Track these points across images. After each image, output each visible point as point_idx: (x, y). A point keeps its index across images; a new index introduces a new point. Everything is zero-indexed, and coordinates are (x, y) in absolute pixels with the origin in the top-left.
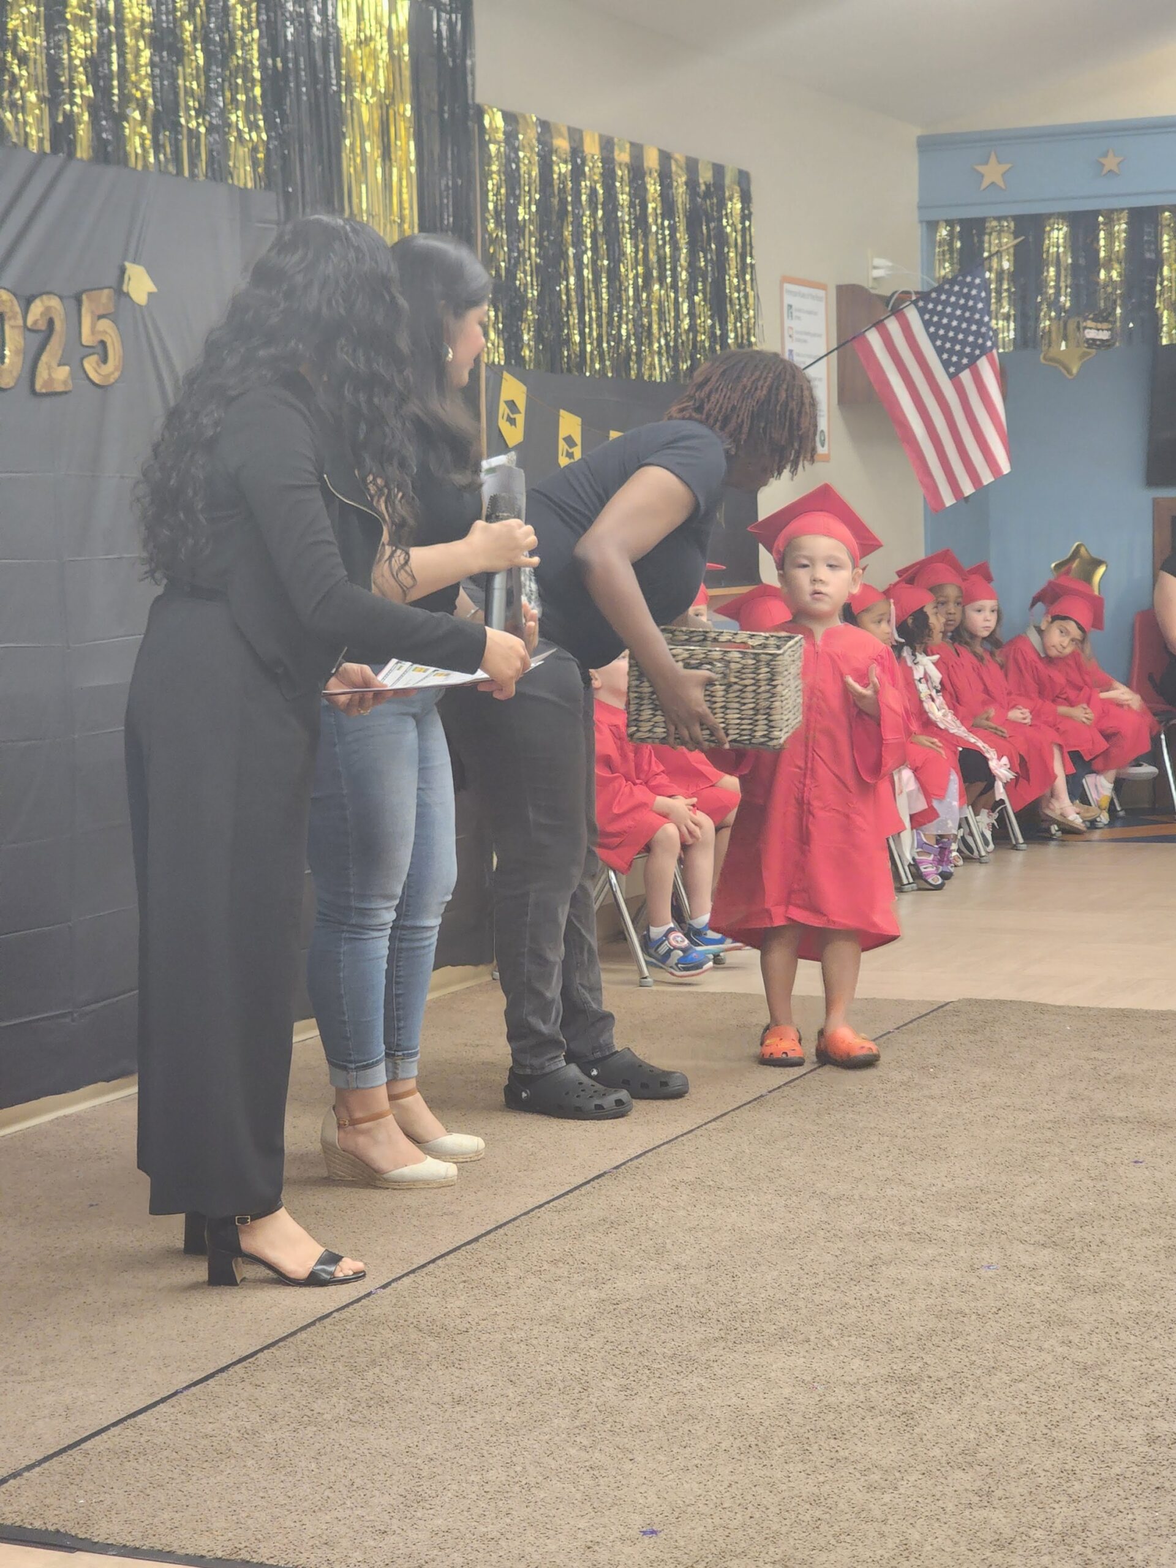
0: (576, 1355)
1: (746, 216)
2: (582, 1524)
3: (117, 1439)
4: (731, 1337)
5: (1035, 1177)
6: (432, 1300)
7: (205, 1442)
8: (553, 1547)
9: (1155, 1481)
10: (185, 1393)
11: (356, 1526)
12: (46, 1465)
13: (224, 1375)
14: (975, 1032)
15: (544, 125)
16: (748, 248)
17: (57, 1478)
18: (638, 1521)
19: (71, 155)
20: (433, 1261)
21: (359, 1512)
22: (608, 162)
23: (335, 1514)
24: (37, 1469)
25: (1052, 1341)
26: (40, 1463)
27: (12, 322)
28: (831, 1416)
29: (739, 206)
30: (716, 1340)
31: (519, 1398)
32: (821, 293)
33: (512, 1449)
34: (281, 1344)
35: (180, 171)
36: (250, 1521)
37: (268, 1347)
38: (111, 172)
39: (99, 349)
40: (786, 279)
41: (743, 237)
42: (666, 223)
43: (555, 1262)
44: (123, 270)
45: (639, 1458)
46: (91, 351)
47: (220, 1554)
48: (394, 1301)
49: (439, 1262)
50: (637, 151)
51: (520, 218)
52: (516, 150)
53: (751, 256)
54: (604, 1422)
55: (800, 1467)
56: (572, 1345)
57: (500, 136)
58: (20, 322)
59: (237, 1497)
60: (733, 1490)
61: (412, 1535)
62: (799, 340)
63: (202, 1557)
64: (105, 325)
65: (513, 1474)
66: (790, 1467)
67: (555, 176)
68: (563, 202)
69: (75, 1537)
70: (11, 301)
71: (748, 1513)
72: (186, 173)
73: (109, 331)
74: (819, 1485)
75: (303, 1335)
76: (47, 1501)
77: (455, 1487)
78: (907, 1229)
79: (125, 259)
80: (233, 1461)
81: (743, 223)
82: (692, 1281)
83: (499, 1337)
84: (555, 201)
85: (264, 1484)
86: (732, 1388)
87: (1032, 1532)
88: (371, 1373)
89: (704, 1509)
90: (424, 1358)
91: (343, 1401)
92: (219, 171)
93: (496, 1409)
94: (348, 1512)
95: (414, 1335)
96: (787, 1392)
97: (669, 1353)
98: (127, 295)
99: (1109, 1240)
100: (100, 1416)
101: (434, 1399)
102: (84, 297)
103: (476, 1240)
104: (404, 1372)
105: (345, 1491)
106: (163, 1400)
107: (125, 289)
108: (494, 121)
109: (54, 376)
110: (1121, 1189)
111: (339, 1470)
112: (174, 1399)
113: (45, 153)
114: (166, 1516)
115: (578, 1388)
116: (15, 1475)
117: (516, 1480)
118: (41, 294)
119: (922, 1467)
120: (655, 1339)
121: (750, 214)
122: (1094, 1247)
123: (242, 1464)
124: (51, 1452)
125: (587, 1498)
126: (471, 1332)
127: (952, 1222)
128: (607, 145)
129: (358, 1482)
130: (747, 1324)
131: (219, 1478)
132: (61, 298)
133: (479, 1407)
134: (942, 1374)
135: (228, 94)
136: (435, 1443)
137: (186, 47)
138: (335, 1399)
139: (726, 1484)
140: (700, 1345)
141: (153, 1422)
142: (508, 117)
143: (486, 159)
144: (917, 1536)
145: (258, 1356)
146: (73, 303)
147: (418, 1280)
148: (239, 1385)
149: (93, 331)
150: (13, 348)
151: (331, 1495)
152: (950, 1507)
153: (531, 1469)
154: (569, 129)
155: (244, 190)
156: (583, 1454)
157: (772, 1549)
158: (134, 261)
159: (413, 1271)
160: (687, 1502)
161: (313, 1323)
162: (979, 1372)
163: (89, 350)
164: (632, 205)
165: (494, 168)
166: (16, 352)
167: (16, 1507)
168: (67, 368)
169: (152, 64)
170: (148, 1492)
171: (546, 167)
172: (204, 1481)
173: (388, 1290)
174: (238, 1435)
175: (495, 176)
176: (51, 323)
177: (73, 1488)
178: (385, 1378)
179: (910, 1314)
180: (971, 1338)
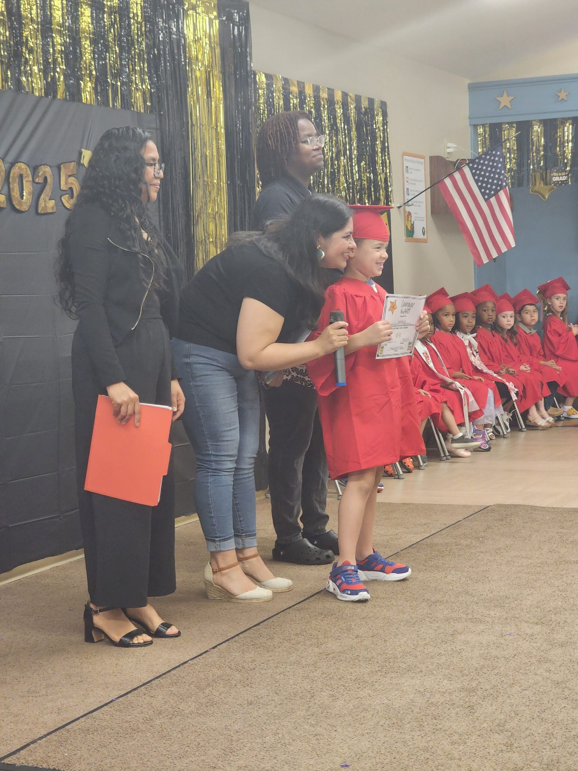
0: (308, 680)
2: (312, 762)
3: (83, 724)
4: (384, 670)
5: (532, 591)
6: (237, 654)
7: (127, 725)
10: (117, 701)
11: (201, 765)
12: (49, 737)
13: (135, 692)
14: (502, 520)
15: (286, 80)
16: (386, 139)
17: (54, 743)
18: (339, 761)
19: (55, 97)
20: (237, 635)
21: (203, 758)
22: (317, 98)
23: (191, 759)
24: (44, 739)
25: (542, 670)
26: (45, 736)
27: (27, 179)
28: (433, 708)
29: (381, 118)
30: (376, 672)
31: (280, 702)
32: (422, 160)
33: (277, 726)
34: (164, 676)
35: (108, 105)
36: (149, 763)
37: (157, 678)
38: (74, 105)
39: (69, 192)
40: (405, 154)
41: (384, 133)
42: (346, 127)
43: (297, 635)
44: (80, 153)
45: (340, 730)
46: (66, 193)
48: (219, 655)
49: (240, 635)
50: (331, 92)
52: (272, 92)
53: (388, 142)
54: (322, 713)
55: (419, 733)
56: (306, 675)
57: (264, 86)
58: (31, 179)
59: (142, 752)
60: (385, 745)
62: (411, 183)
64: (72, 180)
65: (278, 739)
66: (413, 733)
67: (291, 105)
70: (26, 168)
71: (393, 756)
72: (111, 106)
73: (74, 182)
74: (427, 742)
75: (174, 672)
76: (50, 755)
77: (249, 745)
78: (470, 616)
79: (81, 148)
80: (140, 734)
81: (383, 126)
82: (364, 643)
83: (270, 671)
85: (156, 745)
86: (384, 695)
87: (532, 764)
88: (208, 690)
89: (371, 754)
91: (194, 704)
92: (127, 103)
93: (268, 707)
94: (197, 758)
95: (228, 671)
96: (411, 696)
97: (353, 678)
98: (83, 165)
99: (569, 621)
100: (75, 713)
101: (238, 702)
102: (62, 166)
103: (258, 624)
104: (224, 689)
105: (195, 748)
106: (106, 704)
107: (82, 162)
108: (262, 78)
109: (47, 205)
110: (574, 596)
111: (192, 737)
112: (111, 704)
113: (42, 97)
114: (107, 761)
115: (309, 696)
116: (33, 742)
117: (279, 741)
118: (41, 165)
119: (478, 733)
120: (347, 672)
121: (387, 122)
122: (561, 624)
123: (145, 735)
124: (51, 730)
125: (314, 749)
126: (257, 669)
127: (492, 613)
128: (316, 89)
129: (202, 743)
130: (392, 664)
131: (133, 742)
132: (50, 167)
133: (261, 706)
134: (488, 687)
135: (131, 67)
136: (239, 724)
137: (110, 44)
138: (190, 703)
139: (382, 742)
140: (369, 674)
141: (101, 715)
142: (268, 76)
143: (257, 97)
144: (476, 766)
145: (153, 682)
146: (56, 170)
147: (230, 644)
148: (144, 697)
149: (66, 183)
150: (27, 191)
151: (189, 750)
152: (492, 752)
153: (286, 736)
154: (298, 82)
155: (139, 113)
156: (312, 728)
158: (86, 149)
159: (228, 640)
160: (363, 751)
161: (179, 666)
162: (505, 686)
163: (64, 192)
164: (329, 119)
165: (261, 101)
166: (29, 194)
167: (34, 758)
168: (54, 201)
169: (95, 53)
170: (99, 749)
171: (287, 100)
172: (126, 744)
173: (216, 649)
174: (142, 721)
175: (261, 105)
176: (46, 179)
177: (62, 748)
178: (214, 692)
179: (472, 658)
180: (501, 669)
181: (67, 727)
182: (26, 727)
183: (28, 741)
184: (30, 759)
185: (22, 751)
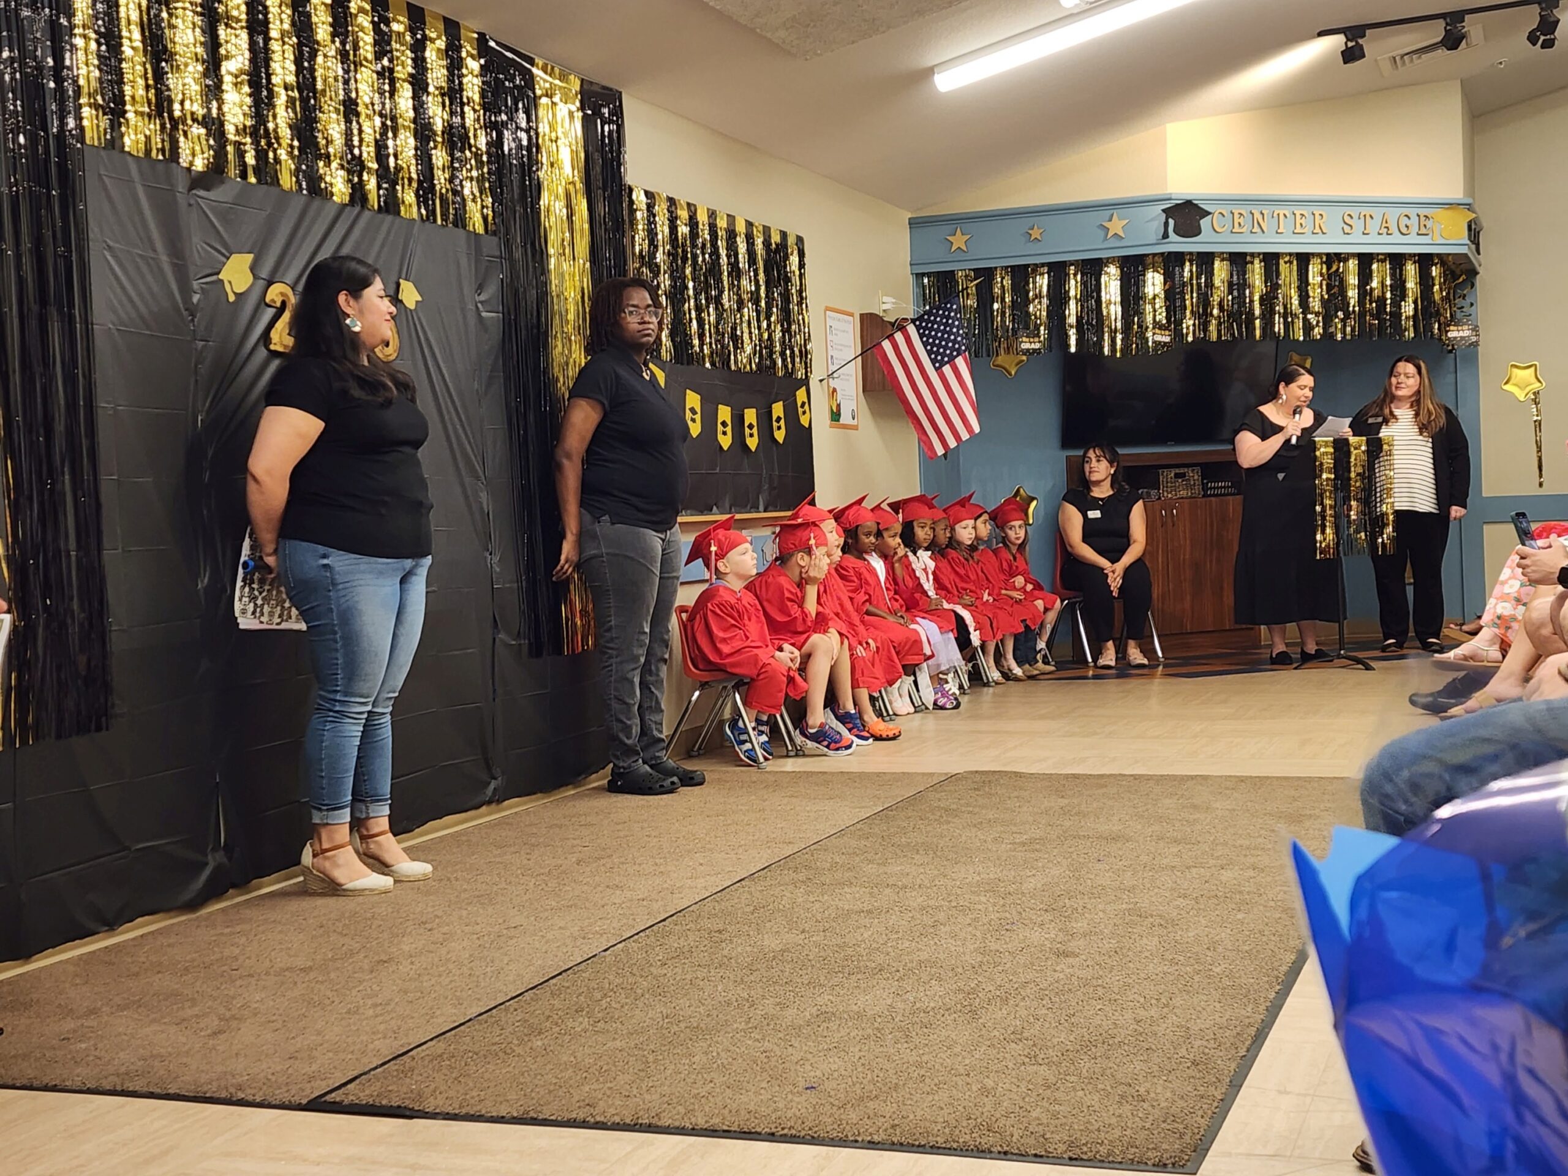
0: (743, 985)
1: (802, 266)
3: (433, 1049)
4: (847, 970)
5: (1034, 872)
6: (639, 957)
8: (744, 1099)
9: (1145, 1045)
10: (477, 1020)
12: (385, 1067)
13: (503, 1006)
14: (978, 790)
15: (672, 201)
16: (804, 287)
17: (395, 1074)
18: (801, 1082)
19: (364, 205)
20: (636, 935)
21: (609, 1085)
22: (713, 228)
23: (593, 1086)
24: (378, 1070)
25: (1063, 966)
26: (381, 1065)
28: (922, 1015)
29: (797, 259)
30: (836, 973)
31: (708, 1013)
32: (851, 319)
33: (708, 1043)
34: (538, 988)
35: (435, 221)
36: (533, 1094)
37: (530, 990)
38: (389, 218)
40: (827, 309)
41: (800, 279)
42: (751, 268)
43: (719, 931)
44: (398, 285)
45: (795, 1045)
47: (515, 1115)
48: (613, 959)
49: (641, 934)
50: (731, 219)
51: (658, 260)
52: (654, 216)
53: (806, 293)
54: (768, 1025)
55: (906, 1045)
56: (739, 980)
57: (644, 207)
59: (522, 1080)
60: (862, 1061)
61: (647, 1097)
62: (836, 348)
63: (503, 1117)
65: (711, 1058)
66: (899, 1046)
67: (680, 234)
68: (685, 252)
69: (412, 1109)
71: (875, 1074)
74: (920, 1056)
75: (553, 981)
76: (390, 1088)
77: (672, 1067)
78: (954, 904)
79: (400, 278)
80: (516, 1058)
81: (800, 269)
82: (813, 939)
83: (689, 977)
84: (680, 250)
85: (540, 1071)
86: (851, 1001)
87: (1068, 1078)
88: (604, 1001)
89: (843, 1073)
90: (639, 991)
91: (587, 1019)
92: (460, 221)
94: (601, 1086)
95: (630, 978)
96: (889, 1002)
97: (806, 982)
98: (401, 301)
99: (1089, 906)
100: (418, 1037)
101: (650, 1015)
103: (664, 920)
104: (627, 1000)
105: (597, 1073)
106: (461, 1025)
108: (640, 199)
110: (1092, 877)
112: (469, 1024)
113: (346, 205)
114: (474, 1093)
115: (747, 1005)
116: (364, 1074)
117: (714, 1061)
119: (988, 1043)
121: (804, 264)
122: (1080, 910)
123: (523, 1060)
124: (388, 1059)
125: (763, 1069)
127: (983, 899)
128: (712, 215)
129: (606, 1067)
130: (856, 963)
134: (991, 988)
135: (465, 171)
138: (581, 1019)
139: (858, 1057)
141: (457, 1038)
142: (647, 194)
143: (633, 221)
144: (992, 1084)
147: (627, 946)
148: (514, 1013)
151: (587, 1076)
152: (1011, 1065)
153: (723, 1054)
154: (689, 205)
155: (477, 235)
156: (757, 1043)
157: (894, 1095)
158: (406, 279)
159: (623, 941)
160: (833, 1070)
161: (560, 974)
162: (1016, 986)
164: (728, 256)
165: (640, 227)
167: (367, 1092)
169: (416, 149)
171: (673, 228)
172: (498, 1071)
173: (608, 952)
175: (641, 232)
177: (408, 1080)
178: (614, 1005)
179: (964, 953)
180: (1007, 966)
181: (411, 1054)
182: (350, 1056)
183: (356, 1073)
184: (361, 1095)
185: (349, 1086)
